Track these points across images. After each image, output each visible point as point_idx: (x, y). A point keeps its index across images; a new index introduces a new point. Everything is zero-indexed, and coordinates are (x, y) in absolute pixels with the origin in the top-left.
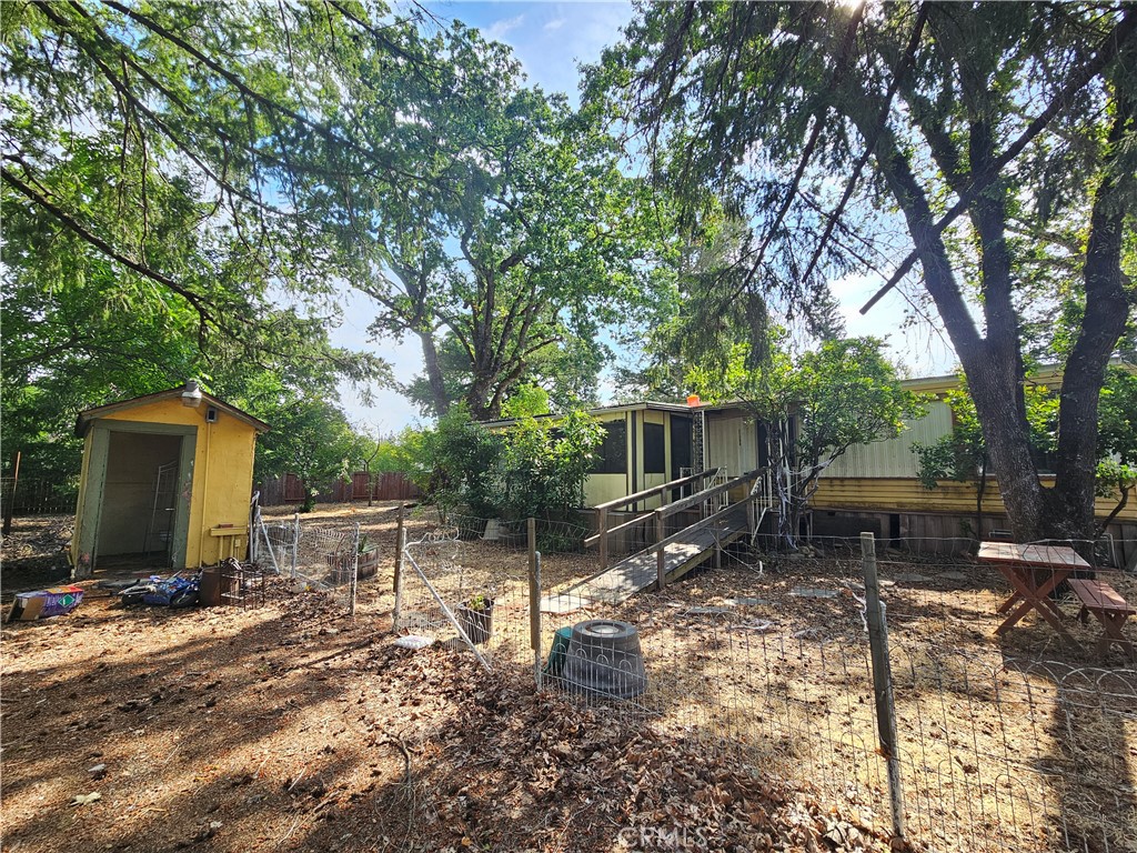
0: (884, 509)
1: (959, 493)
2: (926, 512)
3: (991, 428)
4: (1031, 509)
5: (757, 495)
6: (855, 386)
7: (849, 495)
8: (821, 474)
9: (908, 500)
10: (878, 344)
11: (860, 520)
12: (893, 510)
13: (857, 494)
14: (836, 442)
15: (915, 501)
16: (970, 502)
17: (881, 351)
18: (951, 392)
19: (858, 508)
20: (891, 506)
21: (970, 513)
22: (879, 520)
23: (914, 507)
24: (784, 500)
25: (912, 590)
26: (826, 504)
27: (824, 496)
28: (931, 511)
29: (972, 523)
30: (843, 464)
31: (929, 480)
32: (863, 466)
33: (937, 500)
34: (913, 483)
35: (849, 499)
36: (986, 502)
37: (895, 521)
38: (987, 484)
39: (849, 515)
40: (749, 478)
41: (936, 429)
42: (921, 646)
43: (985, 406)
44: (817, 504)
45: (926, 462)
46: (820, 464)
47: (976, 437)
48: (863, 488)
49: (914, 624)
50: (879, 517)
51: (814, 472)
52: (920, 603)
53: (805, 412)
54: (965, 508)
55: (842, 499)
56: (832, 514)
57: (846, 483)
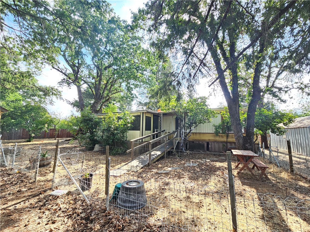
0: (205, 141)
1: (222, 137)
2: (215, 141)
3: (233, 121)
4: (241, 141)
5: (176, 137)
6: (202, 109)
7: (197, 137)
8: (192, 132)
9: (212, 139)
10: (206, 98)
11: (200, 143)
12: (207, 141)
13: (199, 137)
14: (195, 123)
15: (213, 139)
16: (225, 139)
17: (207, 100)
18: (222, 112)
19: (199, 141)
20: (207, 140)
21: (224, 142)
22: (204, 144)
23: (212, 140)
24: (183, 138)
25: (214, 162)
26: (192, 139)
27: (192, 138)
28: (216, 141)
29: (225, 144)
30: (196, 129)
31: (217, 133)
32: (201, 130)
33: (218, 139)
34: (212, 134)
35: (197, 138)
36: (229, 139)
37: (208, 144)
38: (229, 135)
39: (197, 142)
40: (174, 132)
41: (217, 121)
42: (221, 180)
43: (232, 115)
44: (190, 139)
45: (216, 129)
46: (192, 129)
47: (228, 123)
48: (201, 136)
49: (217, 173)
50: (204, 143)
51: (190, 131)
52: (217, 166)
53: (188, 115)
54: (223, 141)
55: (196, 138)
56: (193, 142)
57: (197, 134)
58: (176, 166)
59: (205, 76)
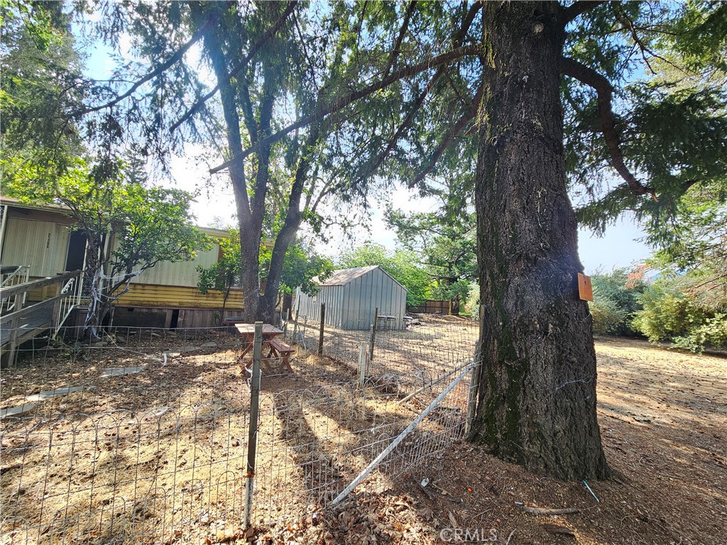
0: (169, 306)
1: (214, 296)
2: (196, 308)
3: (246, 263)
4: (255, 306)
5: (67, 294)
6: (175, 221)
7: (147, 297)
8: (133, 280)
9: (186, 301)
10: (190, 198)
11: (152, 314)
12: (176, 306)
13: (153, 296)
14: (147, 257)
15: (190, 301)
16: (219, 302)
17: (191, 202)
18: (224, 239)
19: (152, 305)
20: (175, 304)
21: (218, 308)
22: (165, 314)
23: (189, 305)
24: (96, 299)
25: (191, 357)
26: (128, 302)
27: (126, 298)
28: (198, 307)
29: (219, 314)
30: (146, 275)
31: (203, 289)
32: (161, 278)
33: (203, 301)
34: (191, 290)
35: (146, 299)
36: (228, 303)
37: (176, 313)
38: (230, 292)
39: (144, 310)
40: (62, 279)
41: (209, 260)
42: (209, 391)
43: (246, 251)
44: (120, 302)
45: (203, 278)
46: (133, 273)
47: (232, 266)
48: (157, 292)
49: (199, 378)
50: (164, 311)
51: (127, 278)
52: (199, 364)
53: (126, 231)
54: (216, 306)
55: (142, 299)
56: (131, 310)
57: (146, 288)
58: (63, 384)
59: (201, 141)
